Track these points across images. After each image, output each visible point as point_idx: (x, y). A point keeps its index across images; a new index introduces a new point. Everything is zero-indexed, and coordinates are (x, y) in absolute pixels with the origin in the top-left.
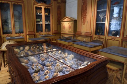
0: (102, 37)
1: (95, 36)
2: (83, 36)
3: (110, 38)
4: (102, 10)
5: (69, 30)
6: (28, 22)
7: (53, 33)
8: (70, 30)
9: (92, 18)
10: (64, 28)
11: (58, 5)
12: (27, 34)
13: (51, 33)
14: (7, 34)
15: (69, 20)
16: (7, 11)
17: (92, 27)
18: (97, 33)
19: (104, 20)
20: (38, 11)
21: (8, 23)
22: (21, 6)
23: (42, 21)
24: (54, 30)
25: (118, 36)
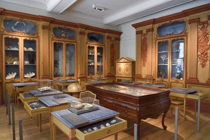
0: (165, 80)
1: (157, 79)
2: (143, 79)
3: (173, 81)
4: (163, 52)
5: (126, 73)
6: (80, 64)
7: (105, 76)
8: (128, 73)
9: (154, 60)
10: (120, 70)
11: (111, 43)
12: (79, 76)
13: (103, 76)
14: (58, 77)
15: (126, 61)
16: (58, 51)
17: (153, 70)
18: (159, 75)
19: (166, 61)
20: (91, 51)
21: (58, 64)
22: (74, 45)
23: (94, 62)
24: (106, 73)
25: (181, 79)
